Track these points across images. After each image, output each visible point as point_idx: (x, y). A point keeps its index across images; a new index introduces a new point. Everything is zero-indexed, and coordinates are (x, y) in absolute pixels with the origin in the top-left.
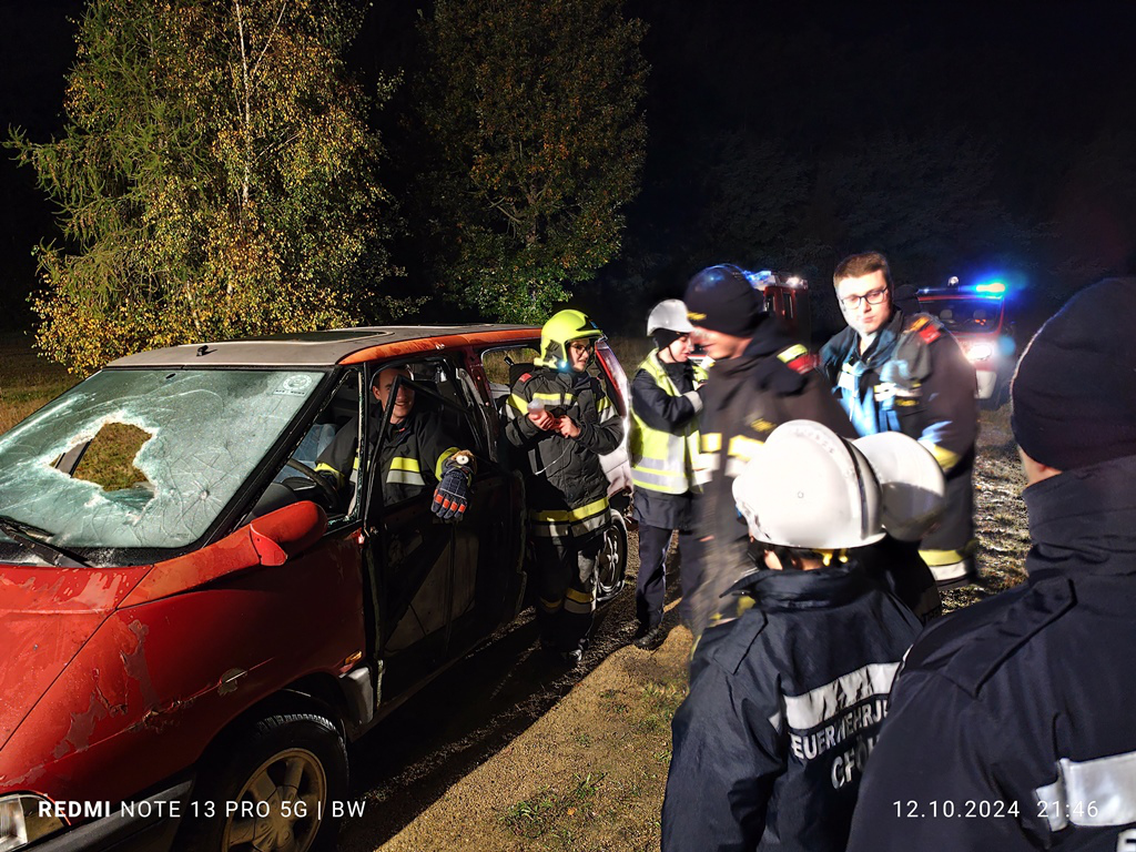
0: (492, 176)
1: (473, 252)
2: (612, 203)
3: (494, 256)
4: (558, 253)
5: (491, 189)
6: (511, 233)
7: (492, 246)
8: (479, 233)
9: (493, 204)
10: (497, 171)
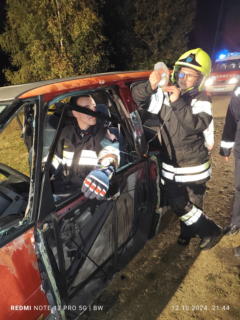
0: (142, 29)
1: (136, 58)
2: (184, 33)
3: (143, 58)
4: (165, 54)
5: (142, 35)
6: (149, 49)
7: (143, 55)
8: (138, 50)
9: (143, 40)
10: (143, 27)
